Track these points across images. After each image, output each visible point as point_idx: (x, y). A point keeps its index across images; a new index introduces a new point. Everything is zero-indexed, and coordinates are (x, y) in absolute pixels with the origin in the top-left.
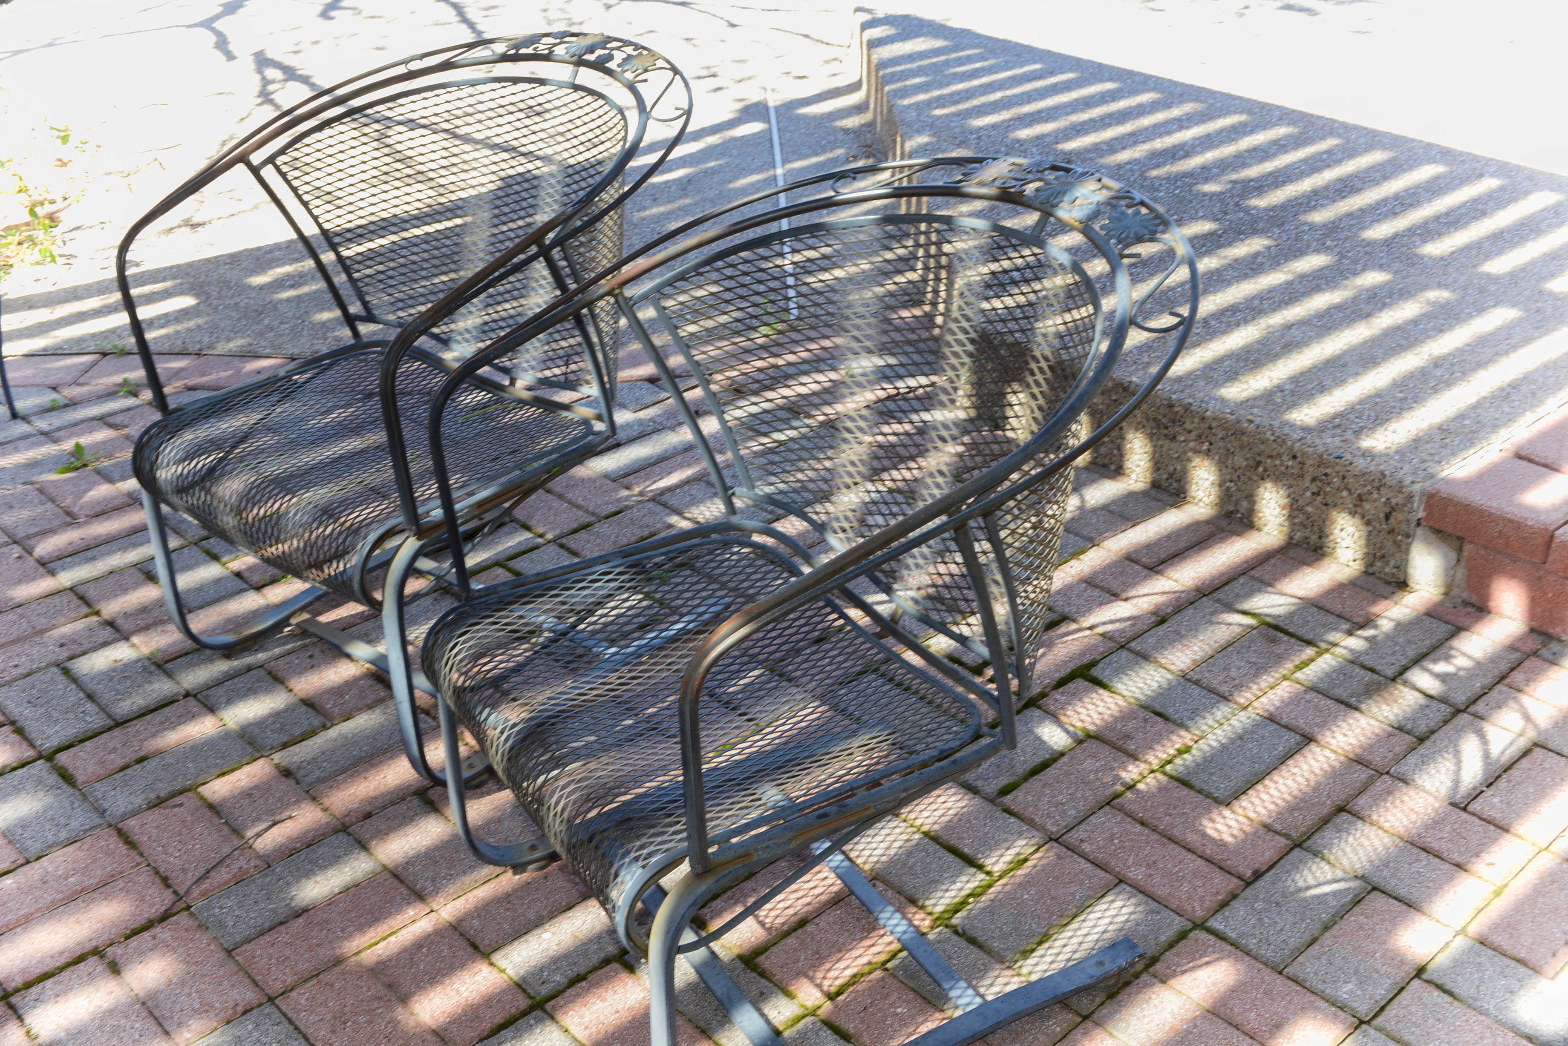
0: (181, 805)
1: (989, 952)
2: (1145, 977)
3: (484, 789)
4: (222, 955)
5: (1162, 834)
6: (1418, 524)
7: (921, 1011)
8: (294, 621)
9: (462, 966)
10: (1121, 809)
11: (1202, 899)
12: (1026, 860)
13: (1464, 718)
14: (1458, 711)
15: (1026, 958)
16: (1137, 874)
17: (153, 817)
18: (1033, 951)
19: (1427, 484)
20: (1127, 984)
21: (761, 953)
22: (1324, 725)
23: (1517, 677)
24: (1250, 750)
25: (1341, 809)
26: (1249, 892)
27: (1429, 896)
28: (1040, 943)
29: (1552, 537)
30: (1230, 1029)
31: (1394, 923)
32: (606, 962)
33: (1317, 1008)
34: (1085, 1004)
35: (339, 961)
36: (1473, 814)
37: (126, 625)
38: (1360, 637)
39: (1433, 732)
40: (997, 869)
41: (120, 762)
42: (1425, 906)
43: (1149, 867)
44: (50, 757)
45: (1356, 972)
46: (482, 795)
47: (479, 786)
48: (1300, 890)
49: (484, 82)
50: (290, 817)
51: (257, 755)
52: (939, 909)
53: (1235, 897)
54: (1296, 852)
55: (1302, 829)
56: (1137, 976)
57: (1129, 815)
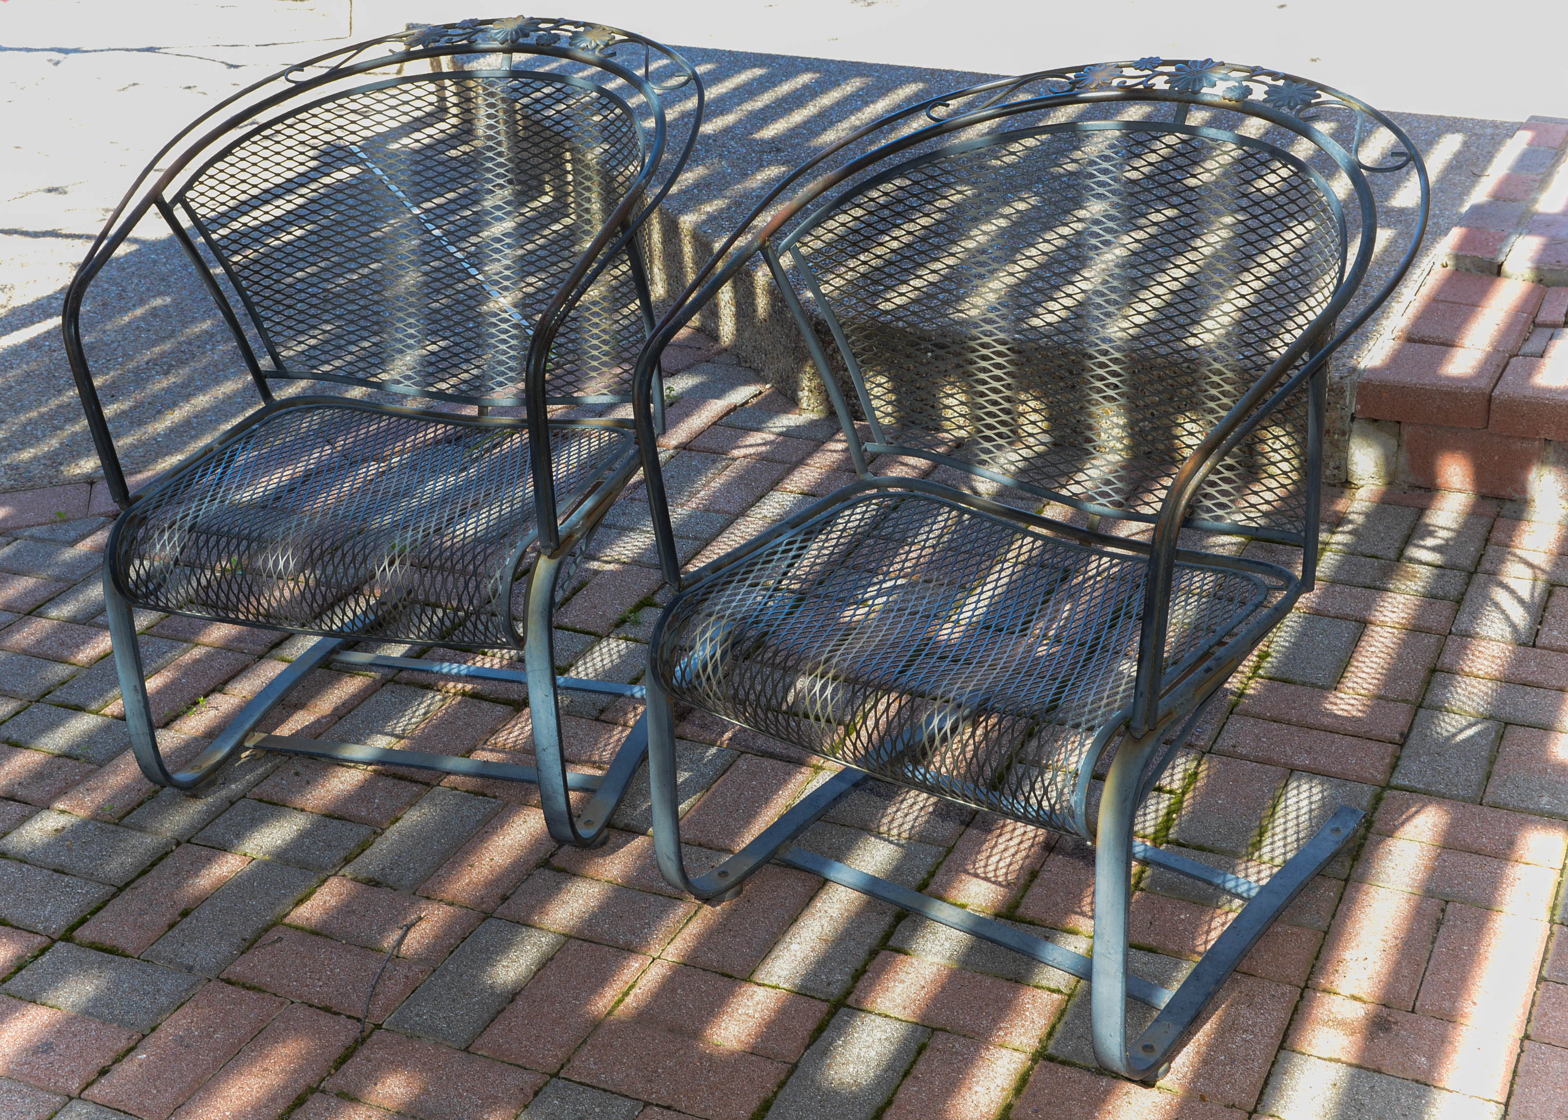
0: (280, 939)
1: (1222, 852)
2: (1372, 837)
3: (610, 844)
4: (464, 1055)
5: (1300, 725)
6: (1353, 418)
7: (1202, 912)
8: (249, 744)
9: (732, 993)
10: (1246, 714)
11: (1373, 765)
12: (1196, 774)
13: (1481, 578)
14: (1471, 574)
15: (1260, 849)
16: (1303, 760)
17: (255, 957)
18: (1260, 841)
19: (1355, 377)
20: (1361, 846)
21: (1017, 907)
22: (1368, 608)
23: (1497, 535)
24: (1322, 642)
25: (1433, 671)
26: (1406, 752)
27: (1556, 717)
28: (1261, 835)
29: (1490, 400)
30: (1474, 856)
31: (1543, 744)
32: (873, 954)
33: (1532, 821)
34: (1341, 868)
35: (597, 1024)
36: (1545, 648)
37: (35, 793)
38: (1342, 532)
39: (1463, 594)
40: (1176, 785)
41: (165, 920)
42: (1558, 725)
43: (1309, 753)
44: (68, 937)
45: (1543, 788)
46: (614, 850)
47: (604, 843)
48: (1448, 739)
49: (394, 84)
50: (420, 919)
51: (322, 876)
52: (1150, 830)
53: (1398, 758)
54: (1422, 712)
55: (1414, 693)
56: (1365, 838)
57: (1257, 716)
